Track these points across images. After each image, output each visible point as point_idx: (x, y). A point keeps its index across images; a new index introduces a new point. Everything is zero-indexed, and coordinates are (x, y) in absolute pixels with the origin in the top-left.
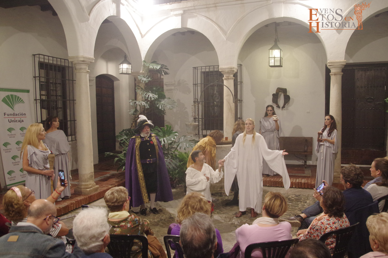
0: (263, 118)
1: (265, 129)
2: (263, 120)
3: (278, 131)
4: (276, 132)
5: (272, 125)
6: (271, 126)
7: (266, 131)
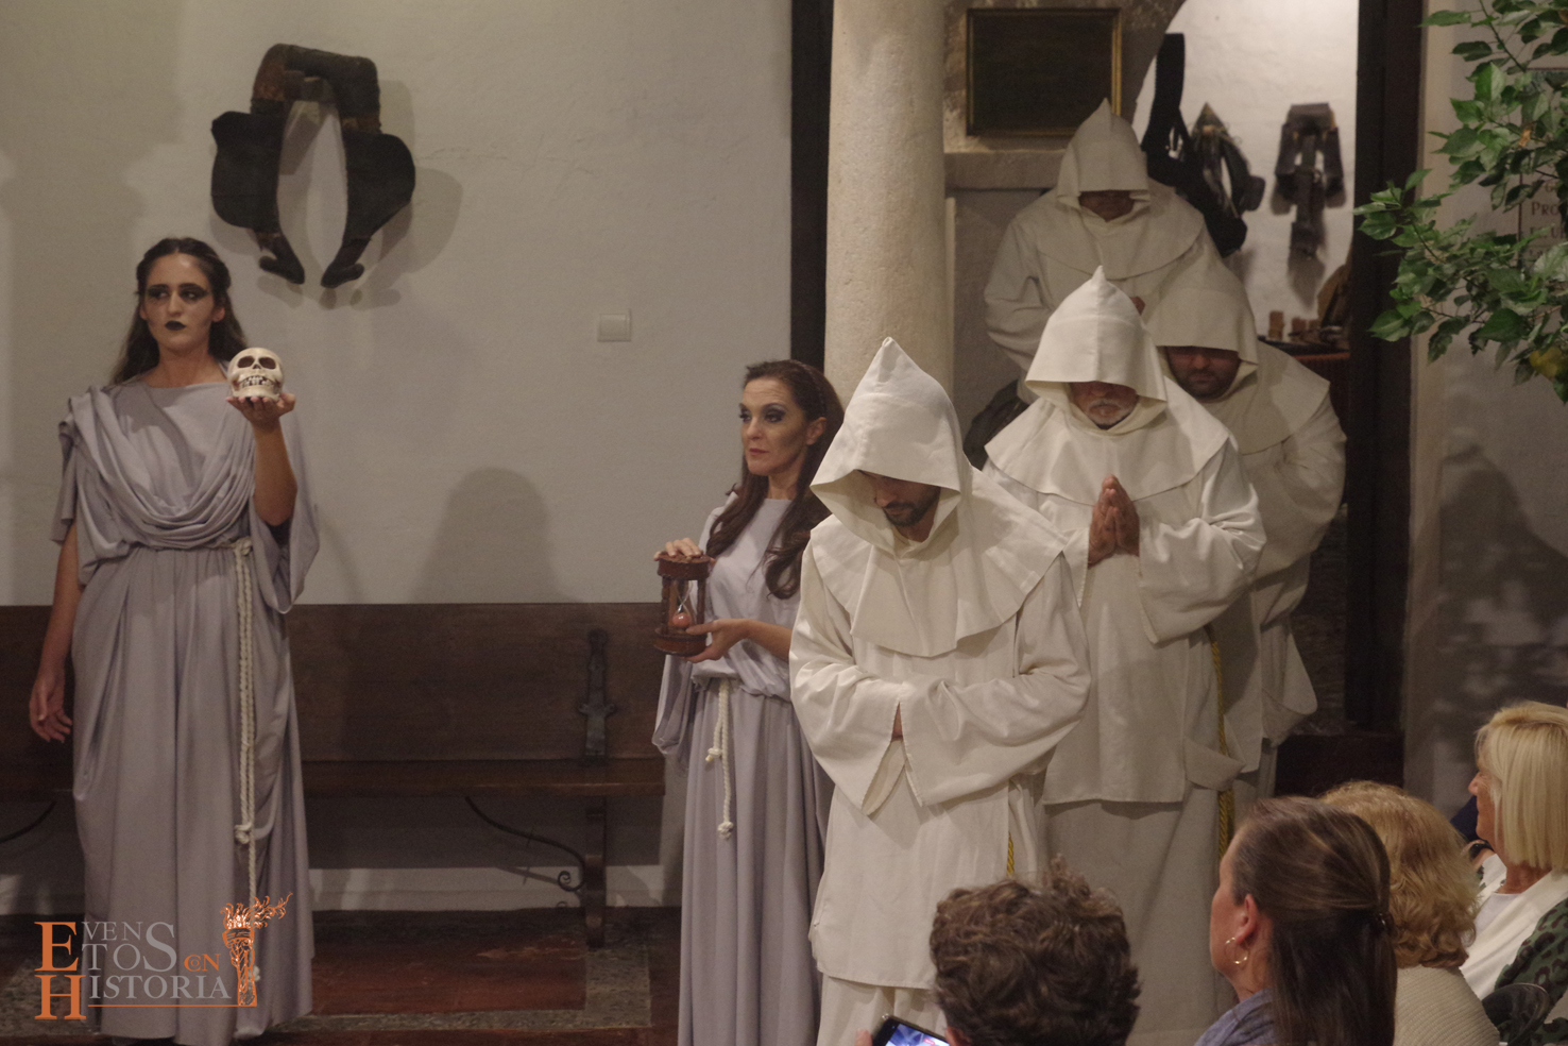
0: (106, 391)
1: (126, 520)
2: (97, 416)
3: (280, 533)
4: (250, 555)
5: (209, 475)
6: (192, 480)
7: (134, 538)
